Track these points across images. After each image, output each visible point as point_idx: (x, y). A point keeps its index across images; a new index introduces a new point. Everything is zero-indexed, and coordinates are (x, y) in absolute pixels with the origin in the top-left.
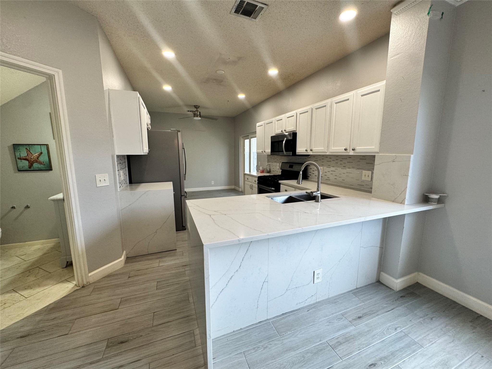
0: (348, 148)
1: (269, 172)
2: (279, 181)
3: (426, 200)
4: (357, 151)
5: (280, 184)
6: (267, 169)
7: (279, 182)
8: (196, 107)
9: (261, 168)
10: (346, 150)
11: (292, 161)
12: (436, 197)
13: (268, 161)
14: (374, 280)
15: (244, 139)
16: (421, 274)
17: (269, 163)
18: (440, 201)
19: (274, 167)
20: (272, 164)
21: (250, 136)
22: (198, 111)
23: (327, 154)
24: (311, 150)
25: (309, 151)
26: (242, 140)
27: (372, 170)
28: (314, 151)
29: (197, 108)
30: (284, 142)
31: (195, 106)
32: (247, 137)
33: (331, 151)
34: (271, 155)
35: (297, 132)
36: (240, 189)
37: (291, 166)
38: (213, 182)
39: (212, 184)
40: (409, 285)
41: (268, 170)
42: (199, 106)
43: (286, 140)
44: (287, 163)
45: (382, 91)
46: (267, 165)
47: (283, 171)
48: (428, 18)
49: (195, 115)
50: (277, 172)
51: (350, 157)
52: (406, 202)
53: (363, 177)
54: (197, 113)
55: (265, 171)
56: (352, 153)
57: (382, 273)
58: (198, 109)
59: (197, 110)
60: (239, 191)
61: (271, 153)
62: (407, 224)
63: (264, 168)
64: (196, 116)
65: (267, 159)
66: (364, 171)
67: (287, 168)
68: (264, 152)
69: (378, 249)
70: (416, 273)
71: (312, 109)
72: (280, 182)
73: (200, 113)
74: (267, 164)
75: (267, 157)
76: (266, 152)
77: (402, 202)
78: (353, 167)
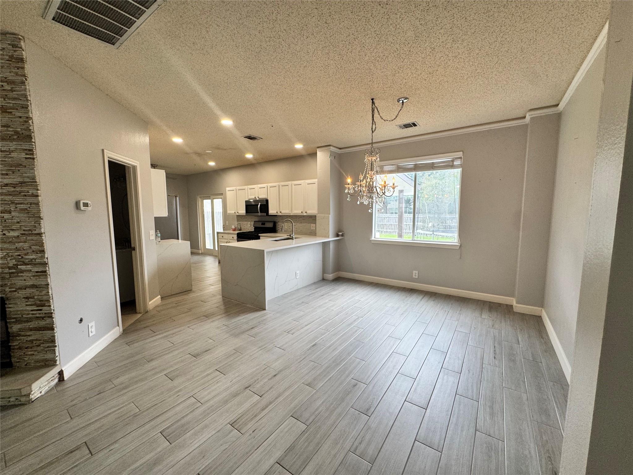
0: (303, 211)
1: (240, 230)
2: (256, 235)
3: (338, 235)
4: (308, 213)
10: (302, 212)
11: (263, 220)
12: (340, 233)
14: (321, 279)
15: (202, 199)
16: (340, 272)
17: (239, 222)
18: (342, 235)
19: (245, 225)
20: (242, 223)
23: (291, 215)
24: (281, 212)
25: (279, 212)
27: (315, 223)
28: (282, 213)
30: (259, 206)
32: (207, 197)
33: (293, 213)
34: (246, 215)
35: (268, 199)
36: (200, 251)
37: (263, 224)
40: (335, 277)
41: (240, 228)
43: (260, 205)
44: (259, 221)
45: (316, 183)
47: (255, 228)
48: (330, 159)
50: (250, 229)
51: (304, 216)
52: (330, 236)
53: (312, 227)
55: (237, 229)
56: (305, 214)
57: (325, 274)
60: (199, 253)
62: (332, 246)
65: (236, 219)
66: (312, 224)
67: (259, 225)
68: (235, 213)
69: (322, 262)
70: (338, 272)
71: (279, 186)
72: (259, 235)
74: (236, 223)
75: (236, 217)
76: (238, 213)
77: (329, 237)
78: (306, 222)
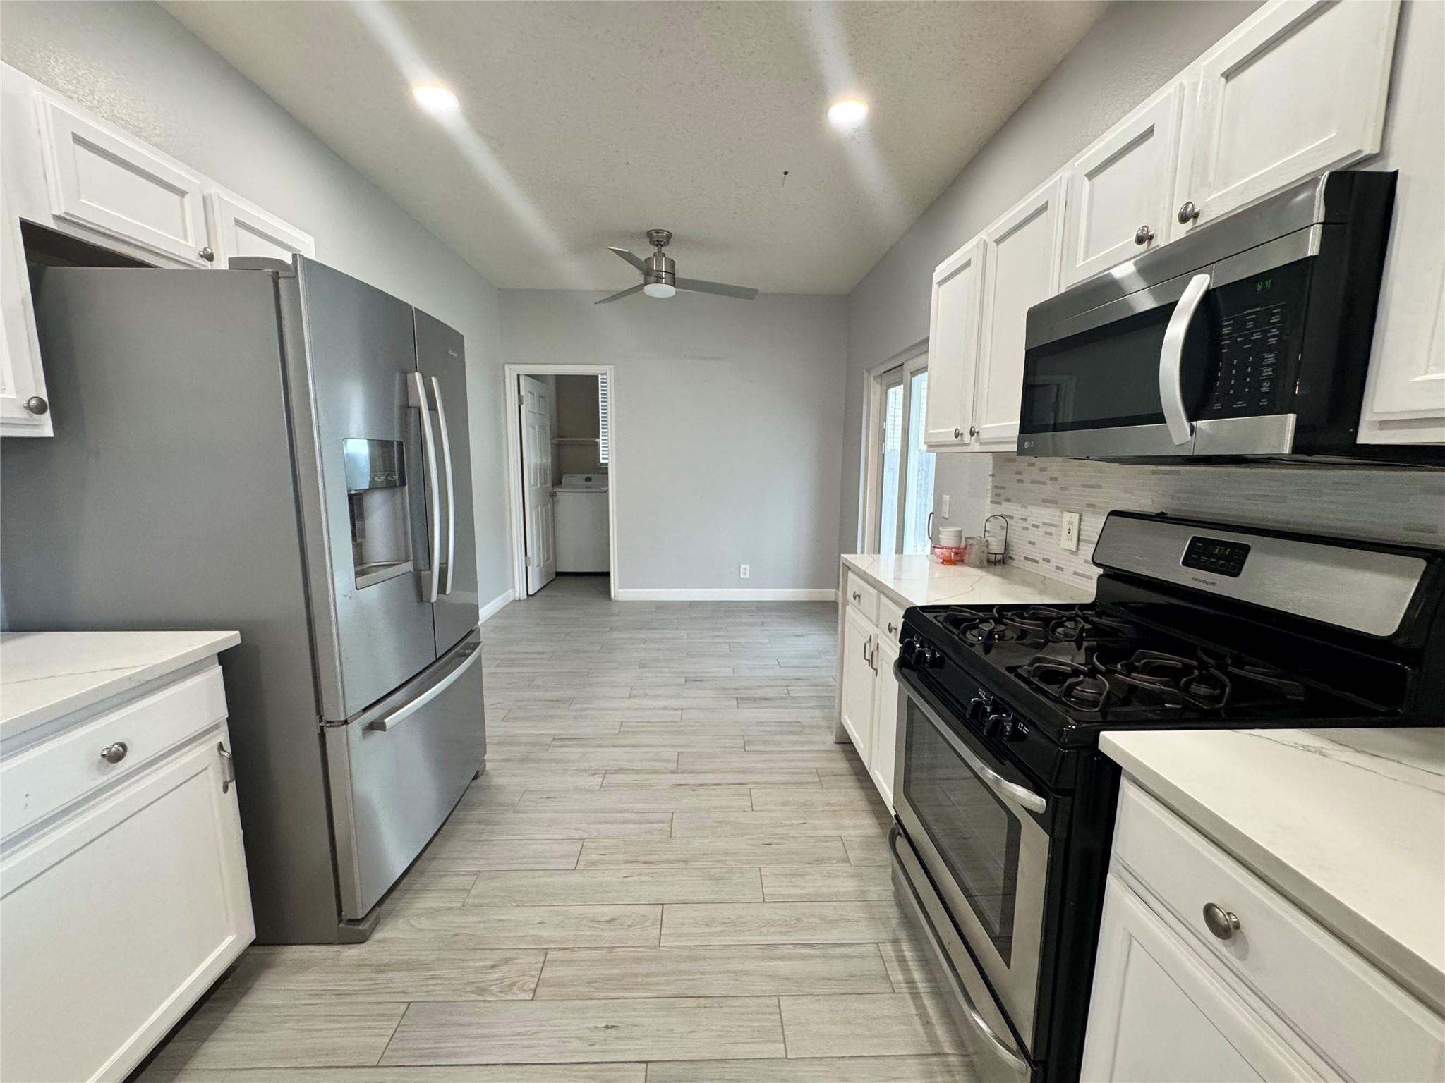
1: (1000, 562)
2: (1106, 735)
5: (1114, 771)
6: (987, 544)
7: (1102, 747)
8: (658, 239)
9: (948, 537)
13: (999, 495)
15: (884, 387)
17: (1006, 508)
19: (1033, 534)
20: (1022, 512)
21: (909, 367)
22: (664, 255)
26: (874, 389)
29: (659, 244)
31: (649, 234)
32: (895, 374)
34: (1021, 451)
37: (1199, 555)
38: (748, 567)
39: (742, 576)
41: (996, 547)
42: (669, 236)
44: (1161, 517)
46: (988, 515)
49: (651, 275)
50: (1059, 569)
54: (659, 263)
55: (974, 553)
58: (664, 250)
59: (659, 251)
61: (1020, 442)
63: (964, 535)
64: (653, 279)
65: (988, 482)
68: (967, 438)
73: (672, 264)
74: (988, 509)
75: (990, 470)
76: (983, 436)
